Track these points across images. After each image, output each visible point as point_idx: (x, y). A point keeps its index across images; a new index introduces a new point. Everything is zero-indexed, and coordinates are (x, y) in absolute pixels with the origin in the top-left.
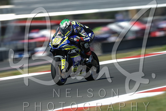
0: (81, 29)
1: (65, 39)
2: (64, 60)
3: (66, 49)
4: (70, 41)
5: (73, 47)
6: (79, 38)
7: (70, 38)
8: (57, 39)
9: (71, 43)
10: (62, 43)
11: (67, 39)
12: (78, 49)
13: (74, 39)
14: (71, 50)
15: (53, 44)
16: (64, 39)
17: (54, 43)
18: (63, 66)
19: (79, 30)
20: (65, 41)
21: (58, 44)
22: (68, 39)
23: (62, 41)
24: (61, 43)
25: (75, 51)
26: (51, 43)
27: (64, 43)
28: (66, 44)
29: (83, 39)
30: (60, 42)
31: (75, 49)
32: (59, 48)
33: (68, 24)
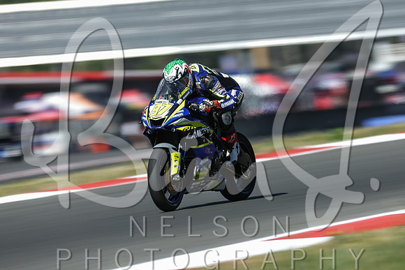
0: (214, 81)
1: (178, 105)
2: (177, 153)
3: (181, 129)
4: (190, 110)
5: (198, 123)
6: (211, 103)
7: (190, 104)
8: (160, 105)
9: (192, 114)
10: (173, 116)
11: (183, 105)
12: (207, 129)
13: (200, 107)
14: (191, 132)
15: (151, 118)
16: (176, 106)
17: (152, 116)
18: (175, 166)
19: (209, 83)
20: (178, 110)
21: (163, 117)
22: (186, 106)
23: (172, 111)
24: (169, 115)
25: (202, 132)
26: (146, 115)
27: (176, 116)
28: (182, 117)
29: (220, 105)
30: (166, 113)
31: (200, 128)
32: (164, 126)
33: (182, 70)
